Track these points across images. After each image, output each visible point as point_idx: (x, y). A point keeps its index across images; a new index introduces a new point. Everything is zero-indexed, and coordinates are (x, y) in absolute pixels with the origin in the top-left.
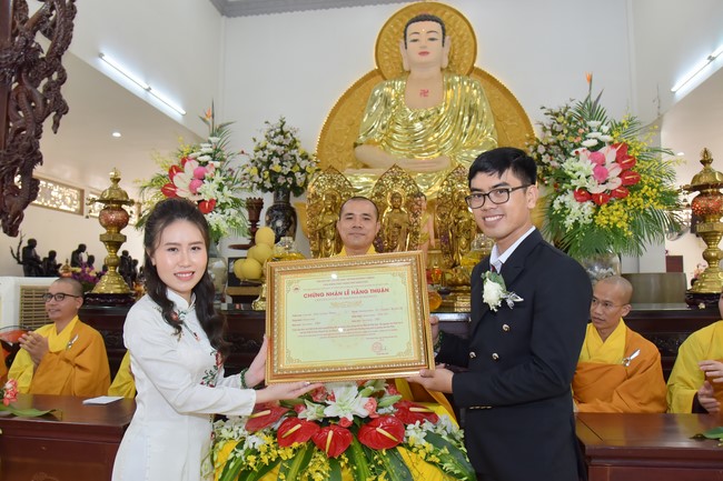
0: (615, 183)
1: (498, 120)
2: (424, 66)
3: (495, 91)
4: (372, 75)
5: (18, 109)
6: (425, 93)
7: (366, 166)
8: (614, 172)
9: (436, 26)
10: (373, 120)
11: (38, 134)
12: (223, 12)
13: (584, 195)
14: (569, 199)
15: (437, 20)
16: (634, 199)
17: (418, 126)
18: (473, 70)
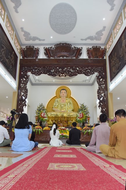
0: (81, 117)
1: (74, 105)
2: (63, 97)
3: (73, 100)
4: (55, 97)
5: (20, 105)
6: (63, 101)
7: (54, 111)
8: (81, 116)
9: (65, 91)
10: (56, 104)
11: (23, 108)
12: (32, 85)
13: (79, 118)
14: (78, 118)
15: (65, 90)
16: (83, 118)
17: (62, 106)
18: (70, 97)
